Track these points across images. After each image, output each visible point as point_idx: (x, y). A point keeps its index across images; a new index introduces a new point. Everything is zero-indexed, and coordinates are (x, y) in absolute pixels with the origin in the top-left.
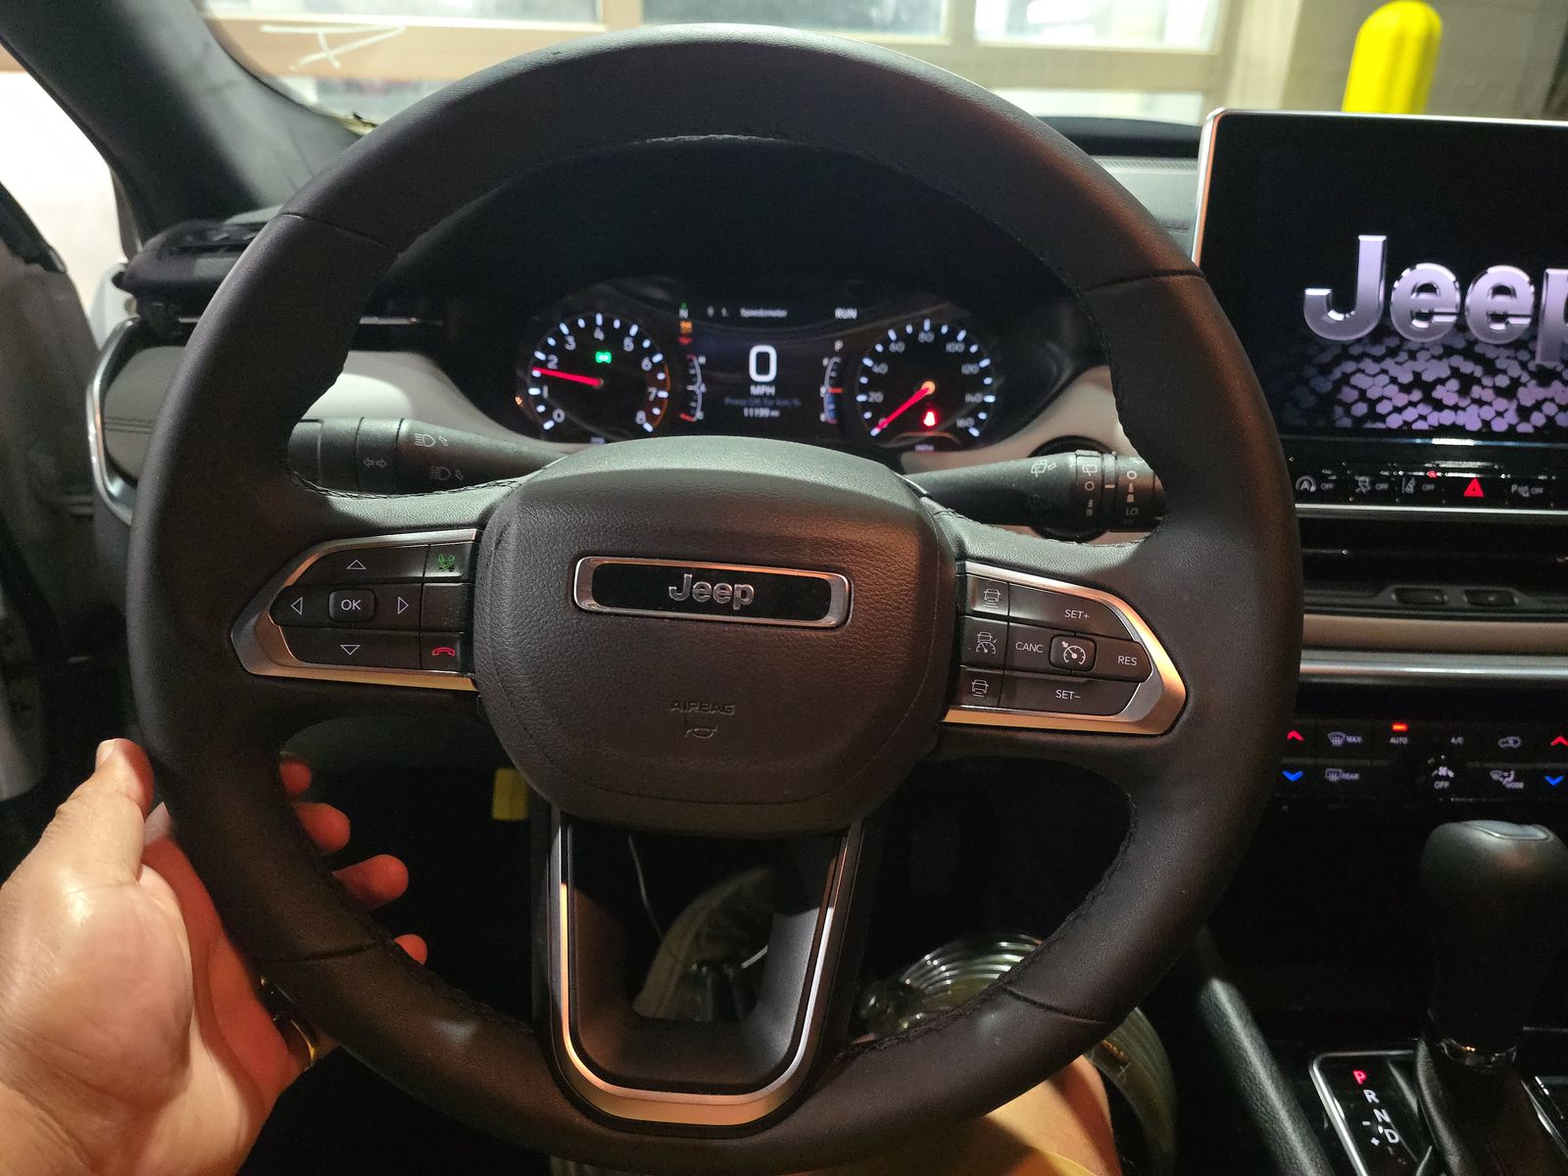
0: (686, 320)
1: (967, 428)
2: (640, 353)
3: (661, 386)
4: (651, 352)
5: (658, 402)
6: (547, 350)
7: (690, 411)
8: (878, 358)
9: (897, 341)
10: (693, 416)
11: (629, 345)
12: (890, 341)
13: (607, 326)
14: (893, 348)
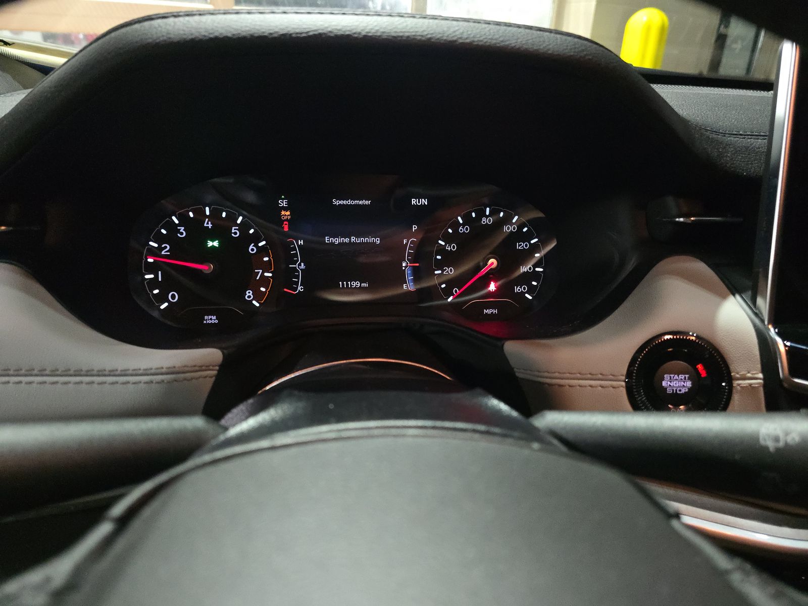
0: (285, 209)
1: (523, 293)
2: (246, 239)
3: (266, 267)
4: (256, 239)
5: (264, 281)
6: (160, 239)
7: (292, 286)
8: (448, 239)
9: (463, 225)
10: (296, 289)
11: (235, 232)
12: (459, 224)
13: (215, 215)
14: (461, 230)
